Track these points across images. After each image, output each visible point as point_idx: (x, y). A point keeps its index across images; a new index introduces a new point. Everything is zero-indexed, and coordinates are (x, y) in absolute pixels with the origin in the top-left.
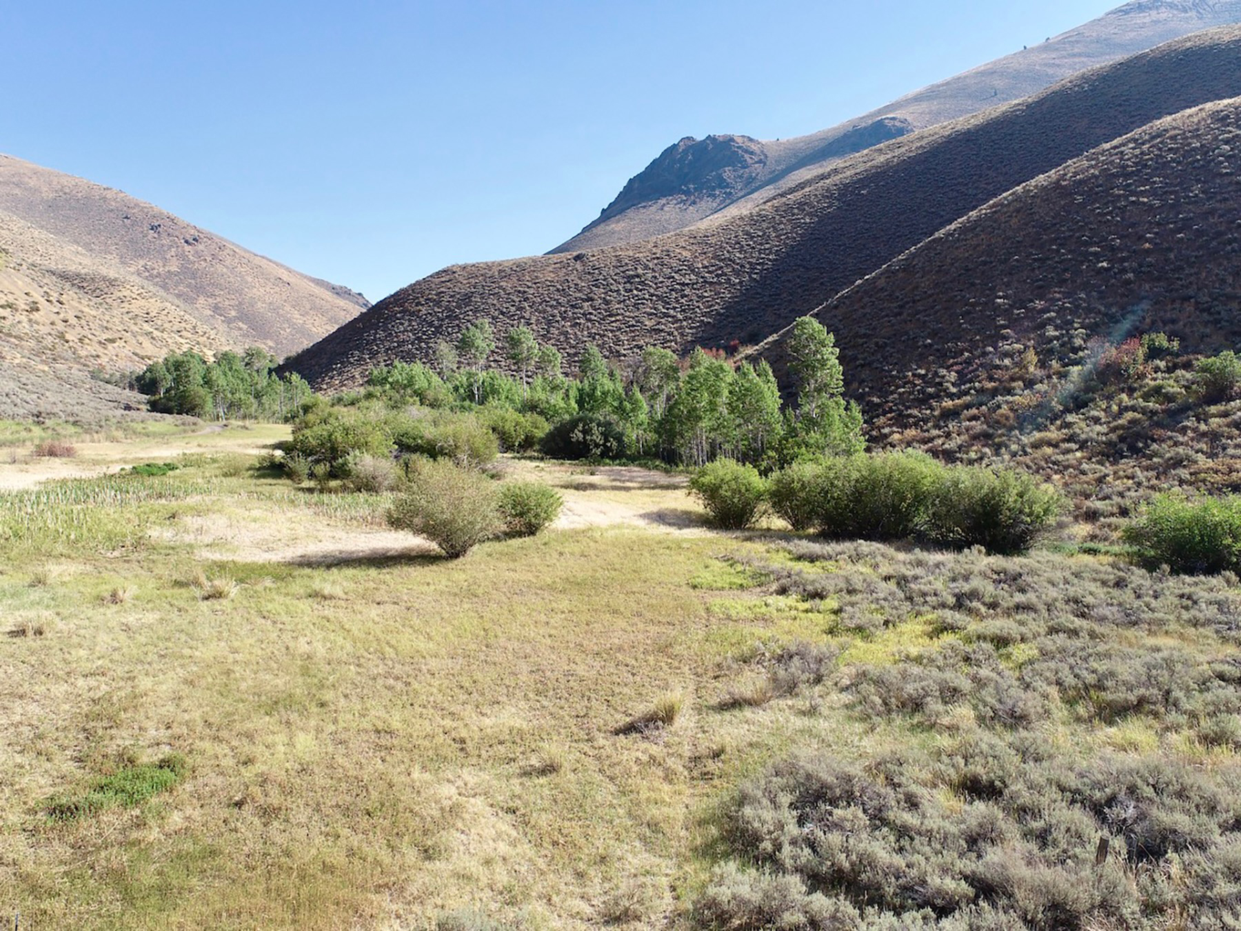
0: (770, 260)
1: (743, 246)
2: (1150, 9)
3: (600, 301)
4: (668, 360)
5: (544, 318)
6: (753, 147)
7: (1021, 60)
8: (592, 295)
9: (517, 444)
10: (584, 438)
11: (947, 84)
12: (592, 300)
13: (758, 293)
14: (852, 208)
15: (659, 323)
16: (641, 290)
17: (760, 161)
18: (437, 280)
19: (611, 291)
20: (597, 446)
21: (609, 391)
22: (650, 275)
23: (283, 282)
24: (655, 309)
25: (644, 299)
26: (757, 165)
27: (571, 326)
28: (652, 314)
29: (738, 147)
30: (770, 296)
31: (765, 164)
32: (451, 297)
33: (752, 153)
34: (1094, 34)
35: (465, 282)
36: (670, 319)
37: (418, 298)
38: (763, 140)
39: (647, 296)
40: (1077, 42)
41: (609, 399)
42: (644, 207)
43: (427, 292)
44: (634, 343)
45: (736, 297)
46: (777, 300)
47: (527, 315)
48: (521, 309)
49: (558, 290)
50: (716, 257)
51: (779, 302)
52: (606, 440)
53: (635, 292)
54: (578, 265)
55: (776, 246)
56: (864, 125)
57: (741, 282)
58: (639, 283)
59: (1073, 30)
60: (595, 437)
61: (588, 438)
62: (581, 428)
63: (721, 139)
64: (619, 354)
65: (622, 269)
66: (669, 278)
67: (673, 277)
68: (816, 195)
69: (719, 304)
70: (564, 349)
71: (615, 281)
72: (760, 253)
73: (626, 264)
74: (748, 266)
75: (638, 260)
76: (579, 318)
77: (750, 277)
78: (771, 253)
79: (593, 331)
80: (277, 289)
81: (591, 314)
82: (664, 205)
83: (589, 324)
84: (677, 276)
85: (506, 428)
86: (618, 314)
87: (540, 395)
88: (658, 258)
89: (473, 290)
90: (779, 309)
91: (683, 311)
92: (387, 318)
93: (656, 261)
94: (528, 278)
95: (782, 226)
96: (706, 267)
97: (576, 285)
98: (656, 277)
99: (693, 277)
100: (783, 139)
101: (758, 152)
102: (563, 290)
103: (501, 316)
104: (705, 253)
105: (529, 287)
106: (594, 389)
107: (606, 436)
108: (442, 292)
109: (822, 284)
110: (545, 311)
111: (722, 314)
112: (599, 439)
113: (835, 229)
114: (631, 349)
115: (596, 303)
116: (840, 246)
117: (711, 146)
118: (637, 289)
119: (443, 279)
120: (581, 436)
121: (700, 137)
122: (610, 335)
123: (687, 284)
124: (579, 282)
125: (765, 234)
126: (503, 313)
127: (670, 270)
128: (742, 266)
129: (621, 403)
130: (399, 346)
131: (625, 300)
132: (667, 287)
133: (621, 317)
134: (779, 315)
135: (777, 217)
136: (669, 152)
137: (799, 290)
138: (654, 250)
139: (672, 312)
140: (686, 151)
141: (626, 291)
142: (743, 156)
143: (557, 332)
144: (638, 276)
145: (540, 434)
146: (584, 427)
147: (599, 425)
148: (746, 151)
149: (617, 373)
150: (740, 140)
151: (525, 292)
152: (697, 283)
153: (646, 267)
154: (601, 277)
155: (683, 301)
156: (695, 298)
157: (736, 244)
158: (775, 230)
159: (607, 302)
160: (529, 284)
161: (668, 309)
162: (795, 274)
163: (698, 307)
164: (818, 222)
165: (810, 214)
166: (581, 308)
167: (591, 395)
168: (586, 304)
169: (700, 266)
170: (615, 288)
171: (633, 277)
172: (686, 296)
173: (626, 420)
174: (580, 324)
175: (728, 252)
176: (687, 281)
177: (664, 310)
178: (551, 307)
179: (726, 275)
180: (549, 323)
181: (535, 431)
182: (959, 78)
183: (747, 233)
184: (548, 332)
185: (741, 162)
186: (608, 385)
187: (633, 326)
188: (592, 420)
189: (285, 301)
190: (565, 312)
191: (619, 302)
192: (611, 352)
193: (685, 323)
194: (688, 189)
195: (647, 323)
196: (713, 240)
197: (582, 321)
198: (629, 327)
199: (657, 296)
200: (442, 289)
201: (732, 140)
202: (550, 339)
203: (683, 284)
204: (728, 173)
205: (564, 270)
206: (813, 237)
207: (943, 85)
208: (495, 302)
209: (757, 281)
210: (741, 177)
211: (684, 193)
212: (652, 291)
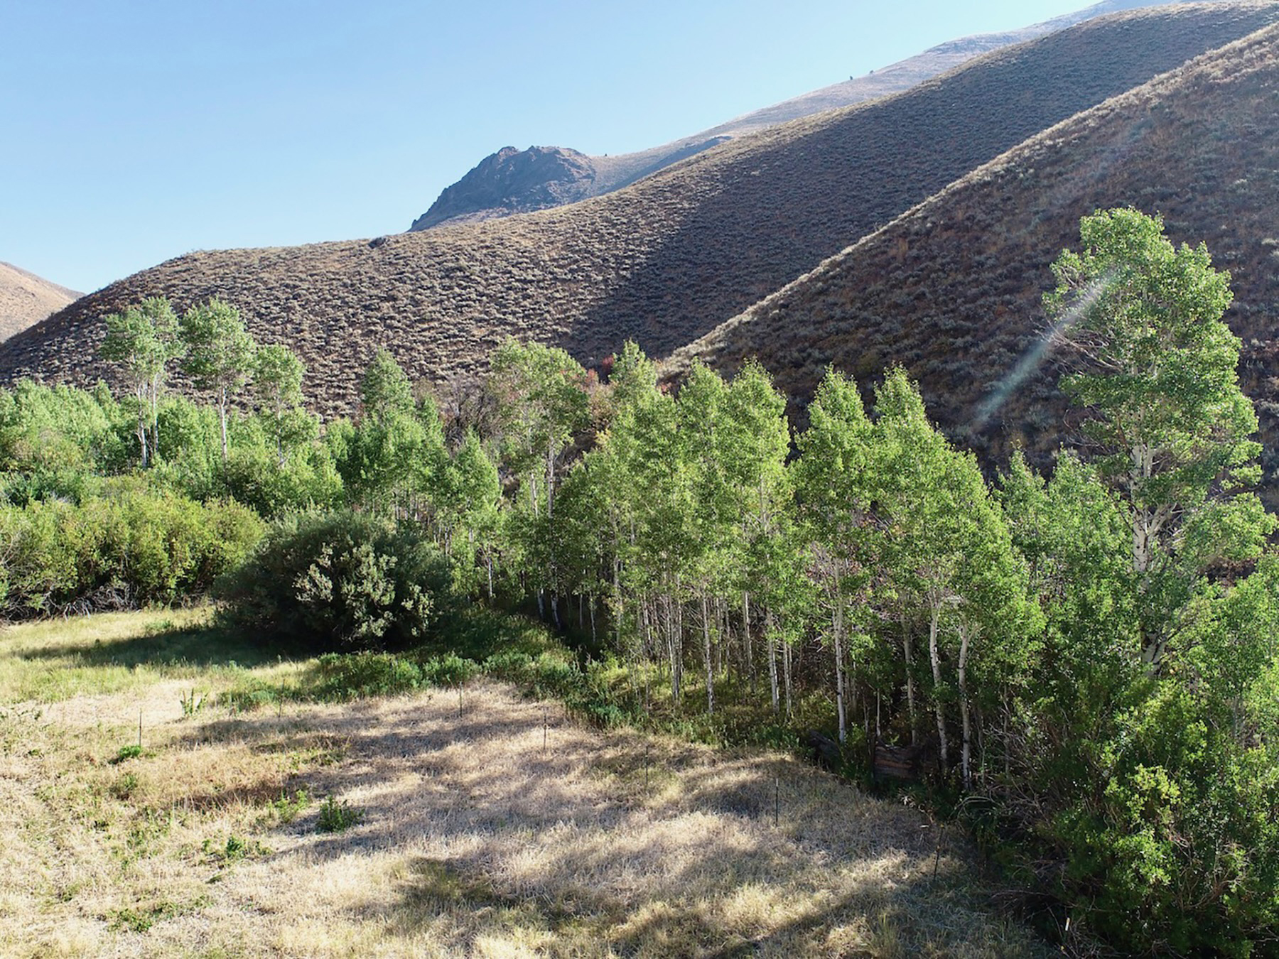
0: (642, 252)
1: (603, 235)
2: (966, 50)
3: (406, 301)
4: (560, 376)
5: (322, 323)
6: (580, 161)
7: (849, 89)
8: (394, 292)
9: (172, 583)
10: (336, 590)
11: (778, 108)
12: (394, 299)
13: (630, 295)
14: (742, 191)
15: (492, 333)
16: (465, 288)
17: (588, 176)
18: (168, 270)
19: (421, 287)
20: (374, 610)
21: (413, 443)
22: (478, 269)
23: (26, 292)
24: (486, 313)
25: (470, 299)
26: (584, 180)
27: (362, 335)
28: (481, 320)
29: (564, 160)
30: (649, 298)
31: (593, 179)
32: (186, 291)
33: (579, 167)
34: (917, 70)
35: (209, 272)
36: (508, 328)
37: (136, 293)
38: (591, 156)
39: (474, 296)
40: (902, 76)
41: (414, 461)
42: (462, 219)
43: (151, 285)
44: (458, 360)
45: (601, 299)
46: (658, 304)
47: (296, 318)
48: (289, 309)
49: (345, 285)
50: (568, 247)
51: (661, 306)
52: (402, 592)
53: (457, 290)
54: (375, 253)
55: (648, 235)
56: (696, 143)
57: (605, 281)
58: (463, 278)
59: (896, 64)
60: (368, 586)
61: (348, 588)
62: (327, 562)
63: (545, 151)
64: (434, 376)
65: (437, 260)
66: (504, 273)
67: (510, 272)
68: (692, 177)
69: (576, 308)
70: (351, 368)
71: (429, 274)
72: (628, 244)
73: (444, 253)
74: (612, 260)
75: (459, 249)
76: (374, 324)
77: (617, 273)
78: (642, 243)
79: (396, 342)
80: (18, 300)
81: (392, 318)
82: (484, 217)
83: (390, 333)
84: (515, 271)
85: (144, 541)
86: (432, 320)
87: (261, 452)
88: (487, 247)
89: (219, 283)
90: (664, 316)
91: (527, 316)
92: (84, 321)
93: (484, 251)
94: (301, 268)
95: (653, 212)
96: (554, 260)
97: (371, 278)
98: (486, 272)
99: (537, 272)
100: (612, 155)
101: (586, 166)
102: (352, 285)
103: (257, 319)
104: (552, 243)
105: (301, 280)
106: (383, 437)
107: (398, 578)
108: (173, 286)
109: (719, 283)
110: (323, 314)
111: (583, 323)
112: (383, 593)
113: (724, 216)
114: (452, 368)
115: (400, 303)
116: (734, 236)
117: (534, 158)
118: (459, 286)
119: (177, 269)
120: (326, 583)
121: (522, 148)
122: (421, 348)
123: (531, 282)
124: (376, 275)
125: (630, 221)
126: (260, 315)
127: (504, 263)
128: (605, 260)
129: (441, 469)
130: (94, 360)
131: (442, 301)
132: (503, 284)
133: (436, 324)
134: (665, 324)
135: (645, 202)
136: (489, 162)
137: (688, 291)
138: (482, 237)
139: (510, 318)
140: (507, 161)
141: (444, 288)
142: (569, 170)
143: (340, 343)
144: (460, 269)
145: (238, 555)
146: (337, 553)
147: (380, 548)
148: (573, 165)
149: (433, 404)
150: (566, 153)
151: (295, 287)
152: (544, 280)
153: (472, 258)
154: (408, 269)
155: (525, 303)
156: (543, 300)
157: (593, 233)
158: (644, 216)
159: (416, 303)
160: (303, 276)
161: (504, 314)
162: (679, 270)
163: (548, 312)
164: (701, 208)
165: (689, 199)
166: (378, 309)
167: (375, 452)
168: (385, 305)
169: (547, 258)
170: (427, 283)
171: (453, 270)
172: (529, 297)
173: (451, 506)
174: (376, 333)
175: (584, 241)
176: (530, 277)
177: (498, 316)
178: (333, 307)
179: (583, 270)
180: (329, 330)
181: (227, 545)
182: (789, 103)
183: (607, 220)
184: (327, 343)
185: (567, 176)
186: (413, 431)
187: (455, 336)
188: (360, 535)
189: (28, 314)
190: (353, 315)
191: (436, 303)
192: (423, 373)
193: (530, 334)
194: (510, 202)
195: (475, 332)
196: (561, 227)
197: (379, 328)
198: (449, 337)
199: (488, 296)
200: (173, 282)
201: (557, 152)
202: (330, 353)
203: (525, 281)
204: (554, 187)
205: (355, 259)
206: (697, 225)
207: (773, 109)
208: (250, 299)
209: (627, 279)
210: (568, 192)
211: (506, 205)
212: (481, 289)
